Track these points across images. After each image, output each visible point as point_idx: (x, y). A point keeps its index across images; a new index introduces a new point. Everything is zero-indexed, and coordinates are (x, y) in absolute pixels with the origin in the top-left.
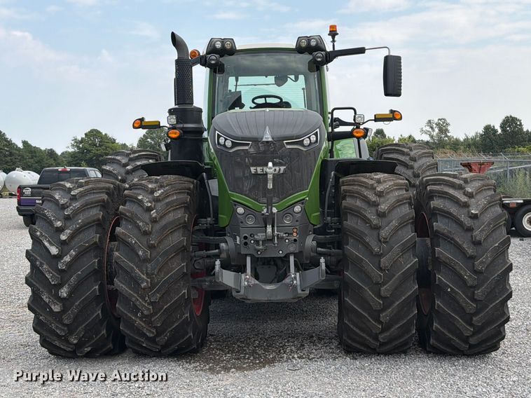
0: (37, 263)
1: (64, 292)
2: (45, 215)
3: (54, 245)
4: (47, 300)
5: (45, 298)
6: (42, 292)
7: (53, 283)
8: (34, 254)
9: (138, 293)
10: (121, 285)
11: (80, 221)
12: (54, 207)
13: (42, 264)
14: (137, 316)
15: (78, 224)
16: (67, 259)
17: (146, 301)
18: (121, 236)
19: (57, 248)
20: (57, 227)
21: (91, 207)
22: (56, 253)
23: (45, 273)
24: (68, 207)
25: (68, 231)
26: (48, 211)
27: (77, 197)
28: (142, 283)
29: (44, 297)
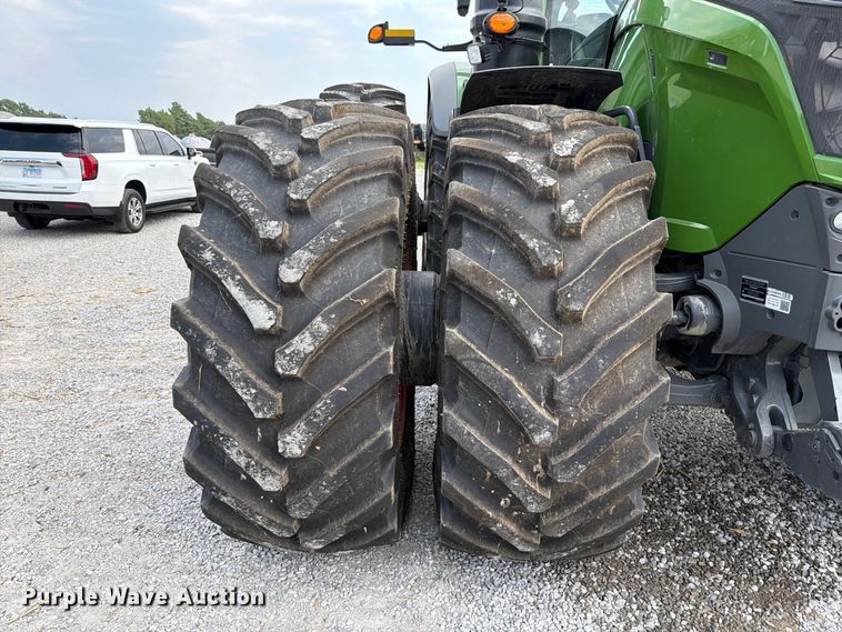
0: (209, 351)
1: (293, 443)
2: (227, 198)
3: (260, 298)
4: (242, 461)
5: (236, 453)
6: (227, 438)
7: (260, 415)
8: (197, 321)
9: (513, 455)
10: (467, 428)
11: (338, 223)
12: (252, 174)
13: (222, 356)
14: (497, 508)
15: (335, 233)
16: (304, 344)
17: (534, 475)
18: (470, 278)
19: (270, 306)
20: (268, 240)
21: (364, 182)
22: (267, 325)
23: (234, 384)
24: (295, 177)
25: (304, 255)
26: (237, 186)
27: (321, 146)
28: (537, 430)
29: (233, 453)
